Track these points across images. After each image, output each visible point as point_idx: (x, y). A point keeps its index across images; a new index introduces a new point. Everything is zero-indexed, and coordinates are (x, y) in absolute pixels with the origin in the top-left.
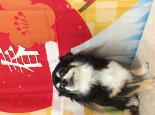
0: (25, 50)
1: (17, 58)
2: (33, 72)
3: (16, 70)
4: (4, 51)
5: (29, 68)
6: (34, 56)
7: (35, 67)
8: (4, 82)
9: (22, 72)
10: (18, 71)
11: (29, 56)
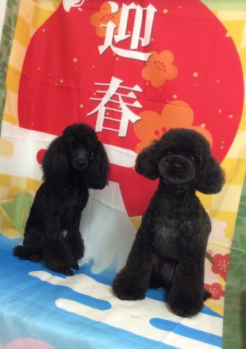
0: (130, 122)
1: (119, 104)
2: (88, 115)
3: (98, 91)
4: (136, 93)
5: (97, 112)
6: (118, 128)
7: (96, 120)
8: (75, 60)
9: (91, 98)
10: (95, 94)
11: (119, 122)
